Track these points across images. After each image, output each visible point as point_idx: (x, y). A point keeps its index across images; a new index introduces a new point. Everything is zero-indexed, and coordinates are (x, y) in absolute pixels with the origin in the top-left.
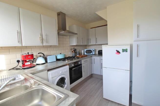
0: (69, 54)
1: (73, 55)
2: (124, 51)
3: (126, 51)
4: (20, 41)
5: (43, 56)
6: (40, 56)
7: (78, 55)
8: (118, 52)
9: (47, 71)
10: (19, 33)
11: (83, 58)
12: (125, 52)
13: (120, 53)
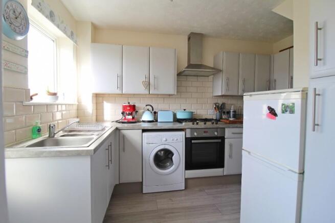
0: (210, 115)
1: (216, 116)
2: (286, 111)
3: (292, 112)
4: (121, 87)
5: (151, 110)
6: (148, 109)
7: (231, 119)
8: (272, 112)
9: (141, 131)
10: (120, 77)
11: (231, 125)
12: (288, 112)
13: (275, 115)
